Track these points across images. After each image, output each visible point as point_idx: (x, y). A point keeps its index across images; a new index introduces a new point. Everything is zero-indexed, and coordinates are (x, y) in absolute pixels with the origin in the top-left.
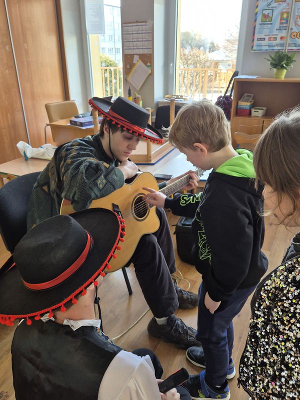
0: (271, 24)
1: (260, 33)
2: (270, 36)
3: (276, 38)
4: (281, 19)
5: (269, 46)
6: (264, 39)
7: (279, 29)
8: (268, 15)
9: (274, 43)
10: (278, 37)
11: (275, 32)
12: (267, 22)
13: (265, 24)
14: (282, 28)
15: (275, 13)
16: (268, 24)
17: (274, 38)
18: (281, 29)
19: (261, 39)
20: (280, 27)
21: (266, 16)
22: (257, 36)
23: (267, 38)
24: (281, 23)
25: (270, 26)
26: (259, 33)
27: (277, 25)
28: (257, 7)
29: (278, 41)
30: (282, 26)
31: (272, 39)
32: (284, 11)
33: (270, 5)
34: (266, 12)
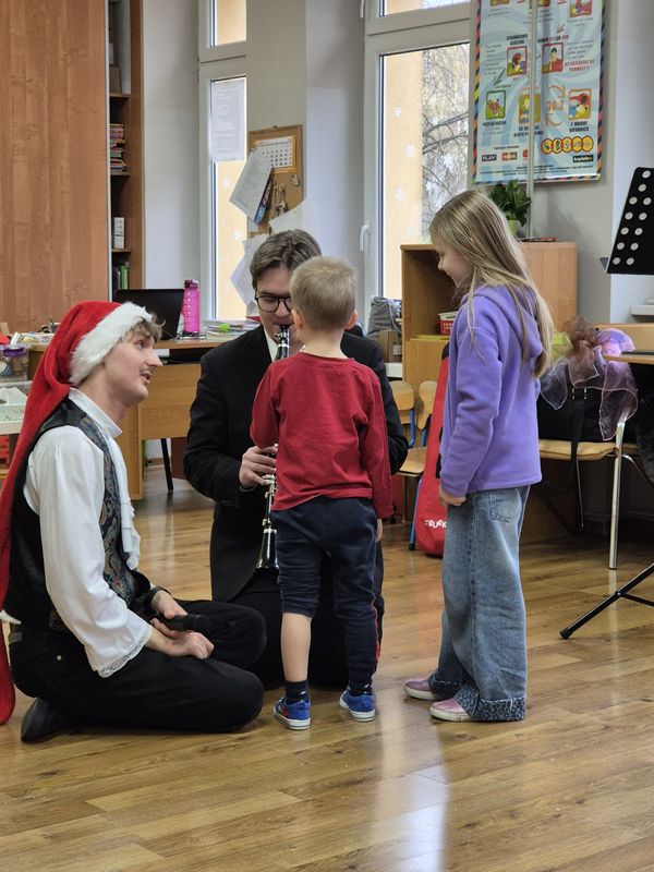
0: (504, 123)
1: (487, 143)
2: (506, 151)
3: (516, 153)
4: (521, 112)
5: (505, 173)
6: (494, 158)
7: (519, 135)
8: (497, 105)
9: (514, 164)
10: (520, 152)
11: (514, 141)
12: (498, 120)
13: (493, 124)
14: (523, 131)
15: (511, 98)
16: (498, 123)
17: (512, 154)
18: (523, 134)
19: (488, 156)
20: (521, 129)
21: (493, 107)
22: (481, 151)
23: (499, 153)
24: (521, 121)
25: (501, 126)
26: (483, 144)
27: (515, 126)
28: (477, 86)
29: (520, 161)
30: (523, 125)
31: (509, 157)
32: (526, 92)
33: (499, 81)
34: (493, 98)
